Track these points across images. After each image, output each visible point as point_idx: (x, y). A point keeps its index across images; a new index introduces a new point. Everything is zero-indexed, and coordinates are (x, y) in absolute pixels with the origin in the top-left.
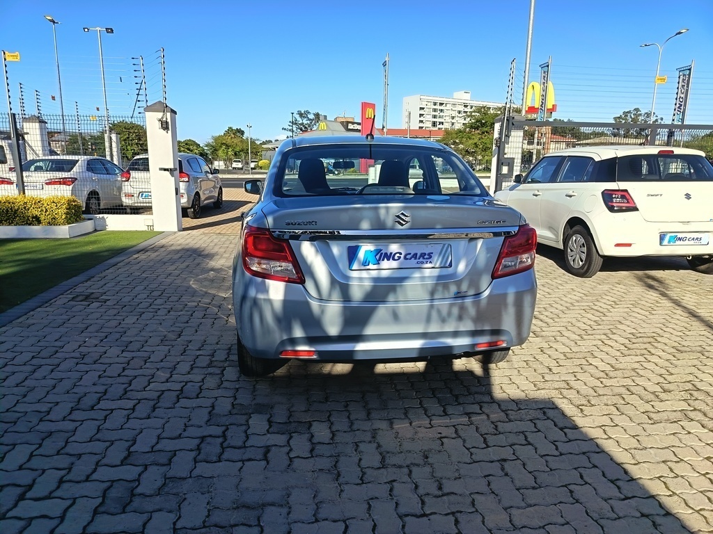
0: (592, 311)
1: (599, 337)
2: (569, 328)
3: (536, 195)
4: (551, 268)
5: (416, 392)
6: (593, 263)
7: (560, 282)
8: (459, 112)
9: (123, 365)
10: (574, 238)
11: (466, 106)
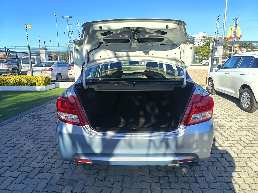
0: (252, 132)
1: (254, 148)
2: (239, 142)
3: (227, 74)
4: (234, 107)
5: (150, 178)
6: (254, 106)
7: (237, 115)
8: (201, 40)
9: (27, 151)
10: (245, 94)
11: (204, 38)
